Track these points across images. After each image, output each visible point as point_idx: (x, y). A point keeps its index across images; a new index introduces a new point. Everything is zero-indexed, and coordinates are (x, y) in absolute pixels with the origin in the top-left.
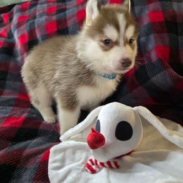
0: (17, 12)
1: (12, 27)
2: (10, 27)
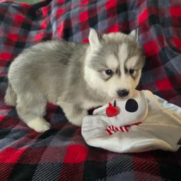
0: (55, 6)
1: (51, 19)
2: (50, 19)
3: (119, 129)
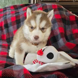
3: (39, 62)
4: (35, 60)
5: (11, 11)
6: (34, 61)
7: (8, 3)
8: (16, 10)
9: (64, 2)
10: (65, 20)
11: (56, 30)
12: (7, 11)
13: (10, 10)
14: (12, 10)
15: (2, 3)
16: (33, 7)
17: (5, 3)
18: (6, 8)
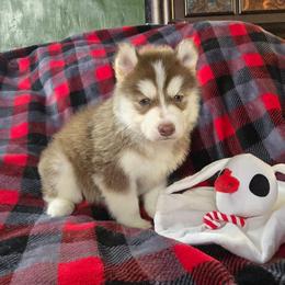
4: (208, 215)
5: (91, 48)
6: (208, 218)
7: (75, 24)
8: (108, 46)
9: (260, 16)
10: (278, 70)
11: (255, 103)
12: (77, 48)
13: (87, 47)
14: (94, 45)
15: (54, 23)
16: (168, 34)
17: (66, 25)
18: (69, 40)
